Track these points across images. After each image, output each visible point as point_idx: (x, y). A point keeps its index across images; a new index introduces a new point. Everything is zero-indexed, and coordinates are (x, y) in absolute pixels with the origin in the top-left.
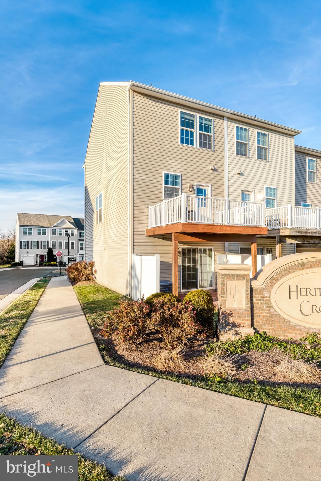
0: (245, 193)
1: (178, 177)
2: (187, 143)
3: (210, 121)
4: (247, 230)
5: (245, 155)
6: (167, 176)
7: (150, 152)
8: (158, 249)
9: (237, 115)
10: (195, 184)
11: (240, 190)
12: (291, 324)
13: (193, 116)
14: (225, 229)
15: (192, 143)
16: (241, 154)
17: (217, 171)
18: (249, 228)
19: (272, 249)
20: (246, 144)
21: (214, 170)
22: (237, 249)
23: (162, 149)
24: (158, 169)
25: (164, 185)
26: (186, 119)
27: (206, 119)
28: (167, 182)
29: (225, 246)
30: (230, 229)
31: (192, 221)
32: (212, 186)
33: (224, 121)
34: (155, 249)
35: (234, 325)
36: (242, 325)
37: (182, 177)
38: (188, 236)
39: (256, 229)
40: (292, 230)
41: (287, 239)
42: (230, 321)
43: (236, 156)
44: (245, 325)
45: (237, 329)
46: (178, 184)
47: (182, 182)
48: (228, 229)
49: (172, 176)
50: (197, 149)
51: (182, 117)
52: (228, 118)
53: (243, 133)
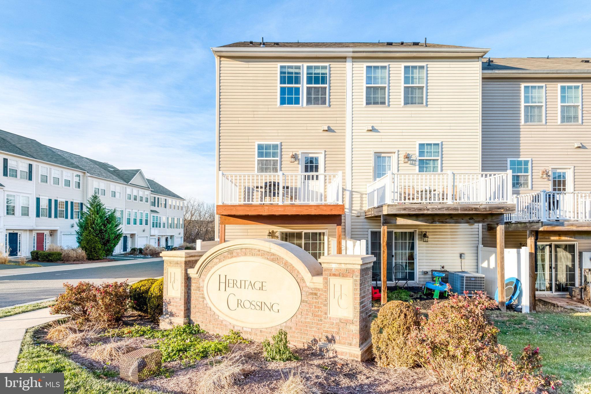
0: (383, 155)
1: (275, 147)
2: (290, 102)
3: (325, 68)
4: (310, 209)
5: (383, 103)
6: (260, 147)
7: (240, 122)
9: (363, 52)
10: (299, 152)
11: (372, 153)
12: (219, 318)
13: (298, 68)
15: (297, 102)
16: (376, 103)
17: (335, 132)
20: (384, 88)
21: (329, 130)
22: (366, 233)
23: (255, 116)
24: (250, 141)
25: (257, 158)
26: (289, 73)
27: (317, 67)
28: (260, 154)
29: (345, 229)
30: (283, 209)
32: (325, 151)
33: (347, 63)
35: (172, 315)
37: (281, 146)
41: (397, 218)
42: (169, 310)
43: (365, 107)
44: (179, 315)
45: (172, 318)
46: (275, 155)
47: (281, 152)
48: (279, 209)
49: (268, 147)
50: (303, 108)
51: (281, 73)
52: (353, 58)
53: (379, 73)
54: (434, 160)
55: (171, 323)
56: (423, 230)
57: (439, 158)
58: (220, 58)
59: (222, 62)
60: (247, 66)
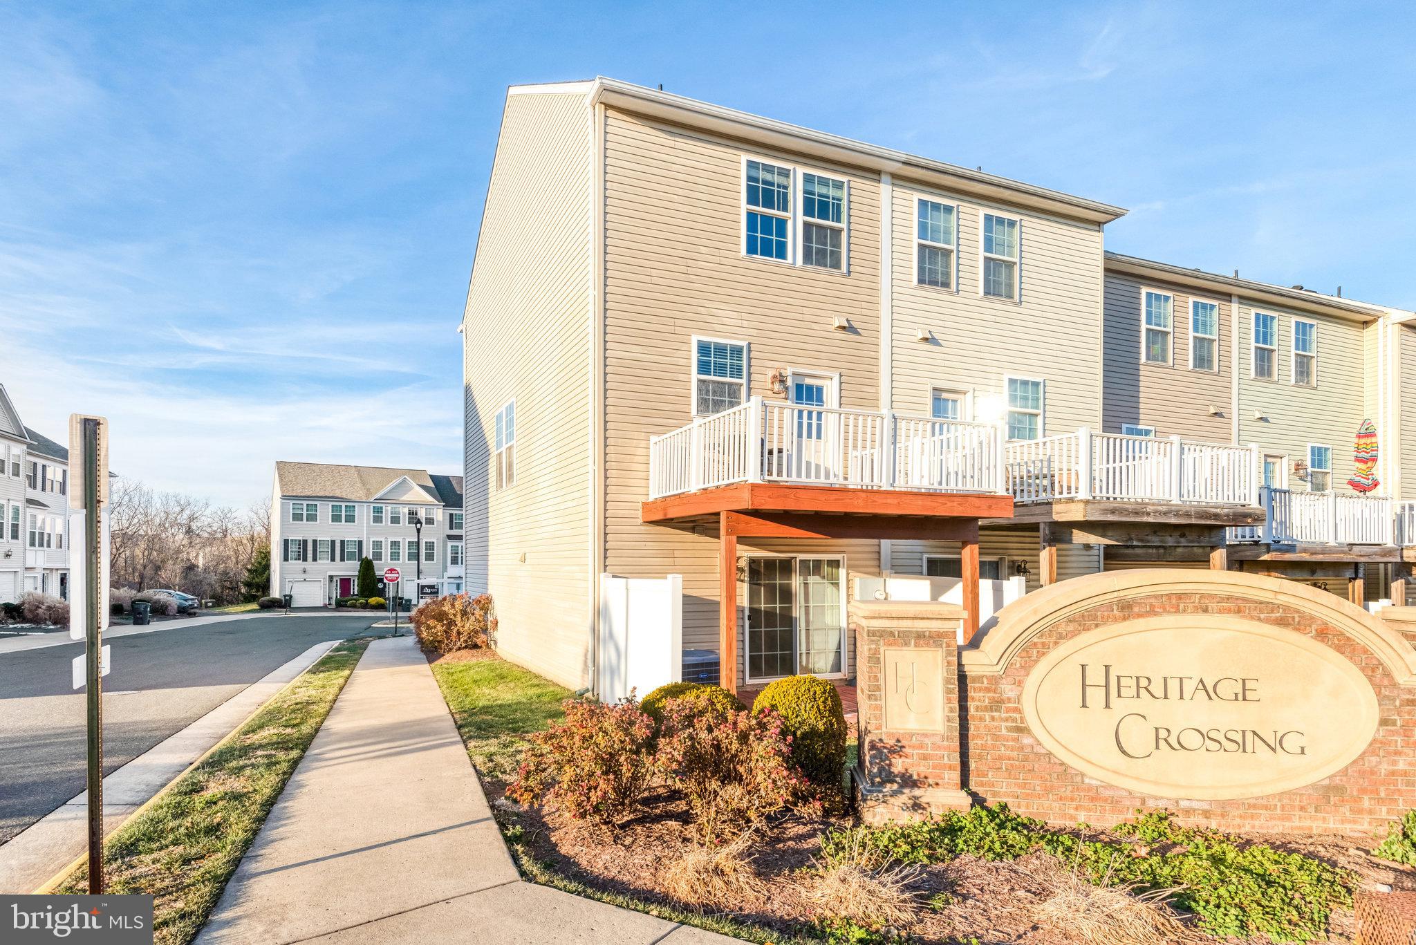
0: (944, 395)
1: (737, 351)
2: (767, 252)
3: (839, 185)
4: (949, 504)
5: (946, 285)
6: (704, 349)
7: (655, 280)
8: (678, 561)
9: (923, 167)
10: (788, 371)
11: (929, 388)
12: (1087, 781)
13: (785, 173)
14: (880, 501)
15: (781, 254)
16: (933, 283)
17: (859, 334)
18: (956, 499)
19: (1025, 562)
20: (947, 253)
21: (849, 328)
23: (691, 270)
24: (678, 330)
25: (695, 376)
26: (765, 182)
27: (824, 182)
28: (704, 367)
29: (879, 553)
30: (895, 501)
31: (779, 479)
32: (841, 376)
33: (882, 185)
34: (670, 561)
35: (908, 782)
36: (931, 781)
37: (750, 351)
38: (768, 522)
39: (977, 502)
40: (1090, 507)
41: (1074, 531)
42: (895, 770)
43: (916, 288)
44: (940, 781)
45: (917, 792)
46: (737, 371)
47: (750, 366)
48: (889, 501)
49: (721, 350)
50: (795, 268)
51: (750, 178)
52: (894, 176)
53: (940, 219)
54: (1031, 415)
55: (916, 806)
56: (1016, 558)
57: (1041, 411)
58: (606, 109)
59: (610, 121)
60: (671, 143)
